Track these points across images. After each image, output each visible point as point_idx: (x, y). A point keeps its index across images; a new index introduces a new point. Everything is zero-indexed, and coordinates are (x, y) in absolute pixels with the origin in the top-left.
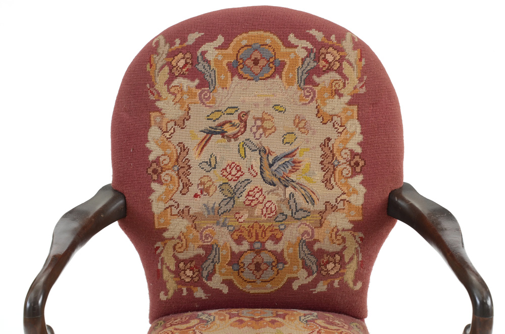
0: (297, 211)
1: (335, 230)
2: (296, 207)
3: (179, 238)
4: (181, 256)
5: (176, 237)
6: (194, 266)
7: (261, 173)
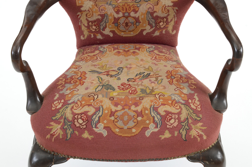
1: (164, 6)
3: (89, 10)
4: (90, 19)
5: (87, 10)
6: (96, 24)
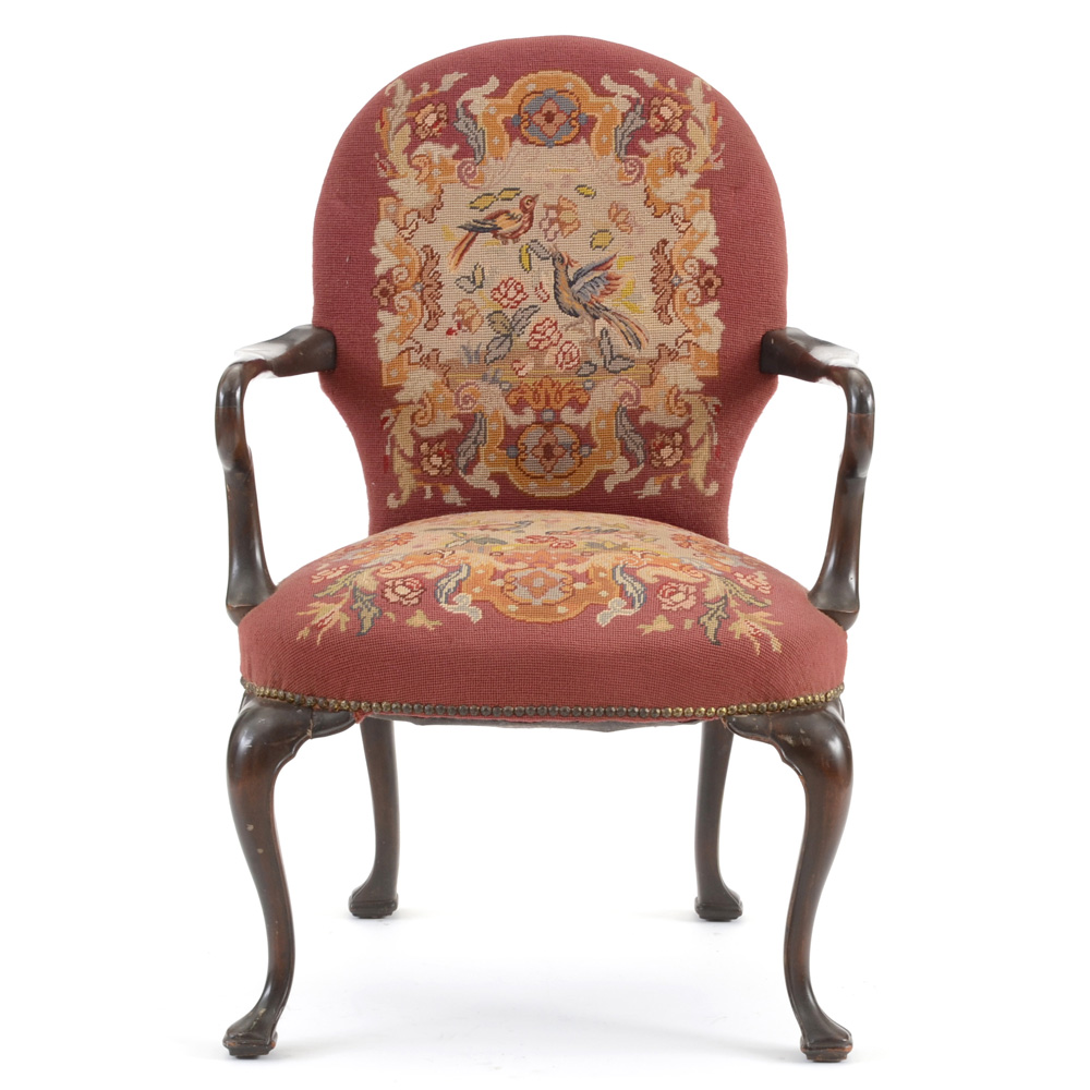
0: (613, 358)
1: (675, 392)
2: (611, 352)
3: (421, 401)
4: (423, 433)
5: (415, 400)
6: (445, 449)
7: (556, 295)
